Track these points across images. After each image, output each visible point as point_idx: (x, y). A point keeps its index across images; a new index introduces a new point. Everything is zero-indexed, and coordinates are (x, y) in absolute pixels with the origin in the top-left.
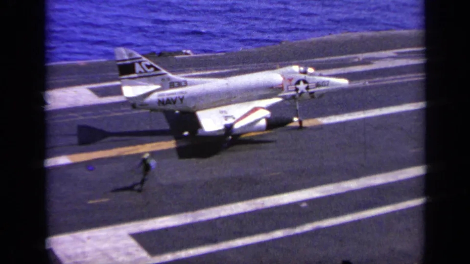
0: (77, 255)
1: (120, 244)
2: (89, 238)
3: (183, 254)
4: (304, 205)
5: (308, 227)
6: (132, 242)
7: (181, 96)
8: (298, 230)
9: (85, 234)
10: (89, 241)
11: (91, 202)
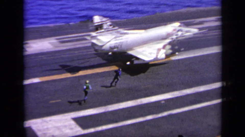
0: (44, 130)
1: (66, 124)
2: (50, 121)
3: (100, 128)
4: (163, 102)
5: (165, 114)
6: (73, 122)
7: (121, 44)
8: (160, 115)
9: (48, 119)
10: (50, 122)
11: (51, 102)
